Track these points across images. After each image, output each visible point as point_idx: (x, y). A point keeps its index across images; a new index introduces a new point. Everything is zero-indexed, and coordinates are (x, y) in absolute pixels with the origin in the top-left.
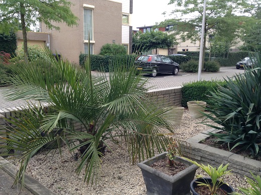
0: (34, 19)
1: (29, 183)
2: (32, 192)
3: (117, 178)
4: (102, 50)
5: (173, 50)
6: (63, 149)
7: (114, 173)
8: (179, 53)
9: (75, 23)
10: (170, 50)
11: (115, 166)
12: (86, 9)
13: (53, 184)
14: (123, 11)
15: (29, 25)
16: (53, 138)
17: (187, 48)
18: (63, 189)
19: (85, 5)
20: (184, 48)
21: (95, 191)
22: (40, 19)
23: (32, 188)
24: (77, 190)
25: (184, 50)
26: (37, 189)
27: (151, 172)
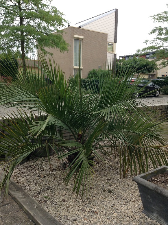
0: (32, 46)
1: (14, 191)
2: (15, 201)
3: (107, 191)
4: (89, 75)
5: (153, 75)
6: (51, 157)
7: (103, 185)
8: (158, 78)
9: (67, 49)
10: (150, 75)
11: (104, 178)
12: (76, 39)
13: (40, 193)
14: (108, 41)
15: (27, 52)
16: (42, 145)
17: (166, 74)
18: (49, 199)
19: (75, 36)
20: (163, 74)
21: (83, 204)
22: (37, 47)
23: (16, 196)
24: (64, 201)
25: (163, 76)
26: (20, 198)
27: (151, 188)
